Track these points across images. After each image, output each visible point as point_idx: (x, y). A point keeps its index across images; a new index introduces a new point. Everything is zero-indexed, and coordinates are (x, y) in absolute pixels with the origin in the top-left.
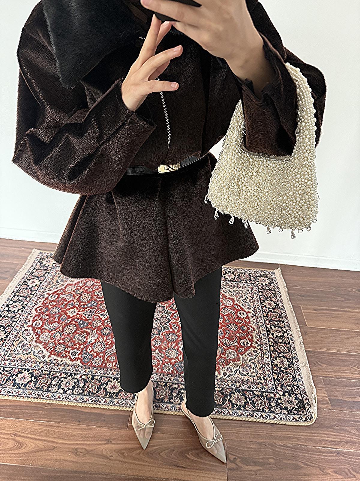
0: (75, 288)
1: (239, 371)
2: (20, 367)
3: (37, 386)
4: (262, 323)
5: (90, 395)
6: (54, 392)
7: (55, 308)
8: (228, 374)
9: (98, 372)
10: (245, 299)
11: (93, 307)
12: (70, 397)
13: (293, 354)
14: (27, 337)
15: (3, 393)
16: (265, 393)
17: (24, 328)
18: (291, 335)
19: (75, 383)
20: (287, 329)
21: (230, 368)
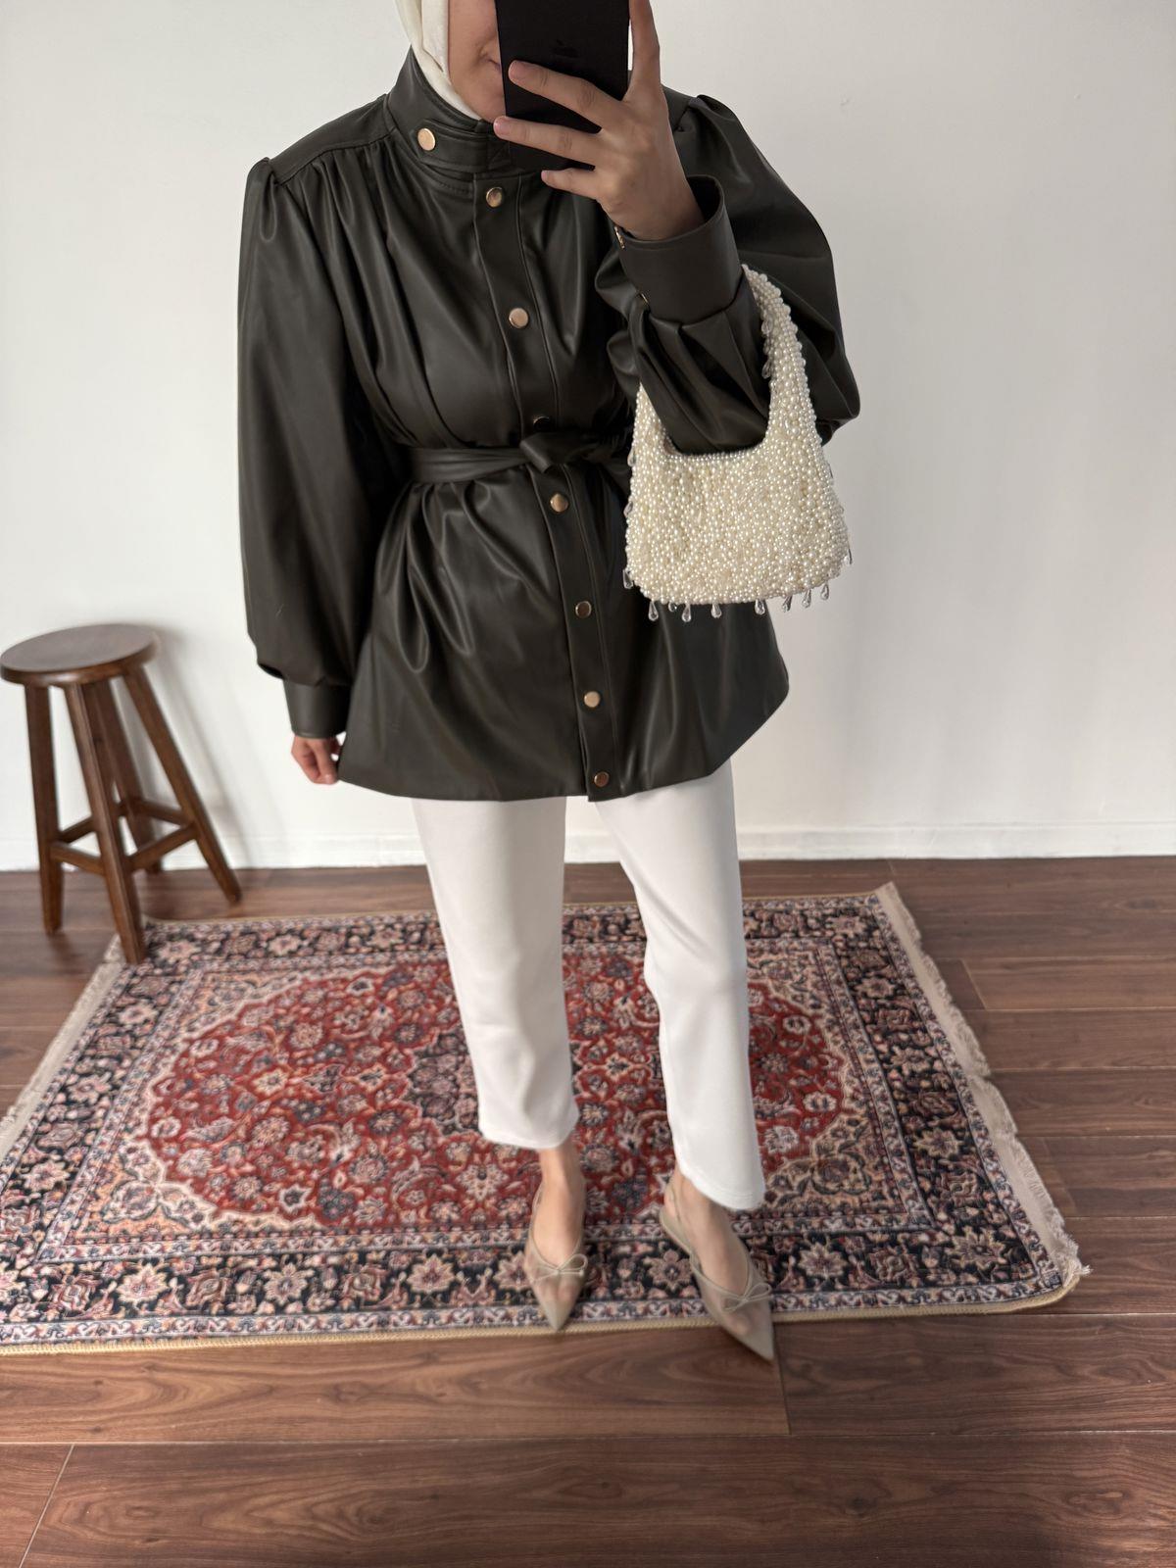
0: (271, 1013)
1: (814, 1184)
2: (126, 1256)
3: (189, 1303)
4: (861, 1040)
5: (362, 1307)
6: (245, 1315)
7: (214, 1076)
8: (780, 1195)
9: (377, 1239)
10: (801, 981)
11: (334, 1058)
12: (300, 1321)
13: (971, 1118)
14: (137, 1169)
15: (83, 1337)
16: (900, 1236)
17: (124, 1144)
18: (955, 1065)
19: (308, 1279)
20: (940, 1048)
21: (782, 1177)
